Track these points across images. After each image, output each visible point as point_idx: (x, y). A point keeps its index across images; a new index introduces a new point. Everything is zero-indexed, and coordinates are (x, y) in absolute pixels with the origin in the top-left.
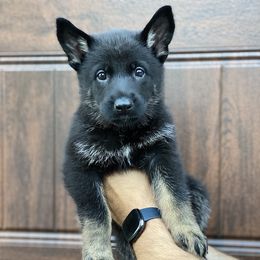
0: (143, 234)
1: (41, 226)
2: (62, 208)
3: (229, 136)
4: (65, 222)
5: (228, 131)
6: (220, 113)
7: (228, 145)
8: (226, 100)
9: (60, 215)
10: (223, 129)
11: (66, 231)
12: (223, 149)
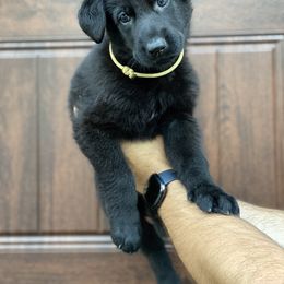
0: (166, 198)
1: (24, 229)
2: (48, 207)
3: (228, 124)
4: (51, 223)
5: (226, 119)
6: (218, 100)
7: (228, 133)
8: (223, 86)
9: (46, 215)
10: (222, 116)
11: (52, 234)
12: (222, 137)
